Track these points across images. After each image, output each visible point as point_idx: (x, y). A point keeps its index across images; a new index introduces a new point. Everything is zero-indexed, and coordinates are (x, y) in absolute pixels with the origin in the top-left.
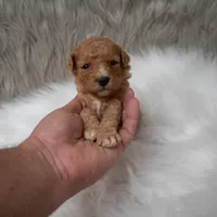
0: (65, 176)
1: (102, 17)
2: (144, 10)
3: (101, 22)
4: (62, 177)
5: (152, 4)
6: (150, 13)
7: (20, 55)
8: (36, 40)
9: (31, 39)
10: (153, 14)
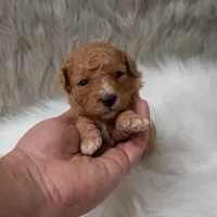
0: (55, 198)
1: (110, 21)
2: (162, 12)
3: (109, 26)
4: (51, 199)
5: (172, 4)
6: (169, 17)
7: (10, 64)
8: (30, 48)
9: (23, 46)
10: (173, 17)
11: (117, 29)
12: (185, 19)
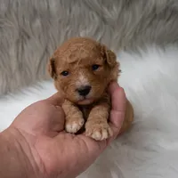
11: (104, 20)
12: (165, 11)
